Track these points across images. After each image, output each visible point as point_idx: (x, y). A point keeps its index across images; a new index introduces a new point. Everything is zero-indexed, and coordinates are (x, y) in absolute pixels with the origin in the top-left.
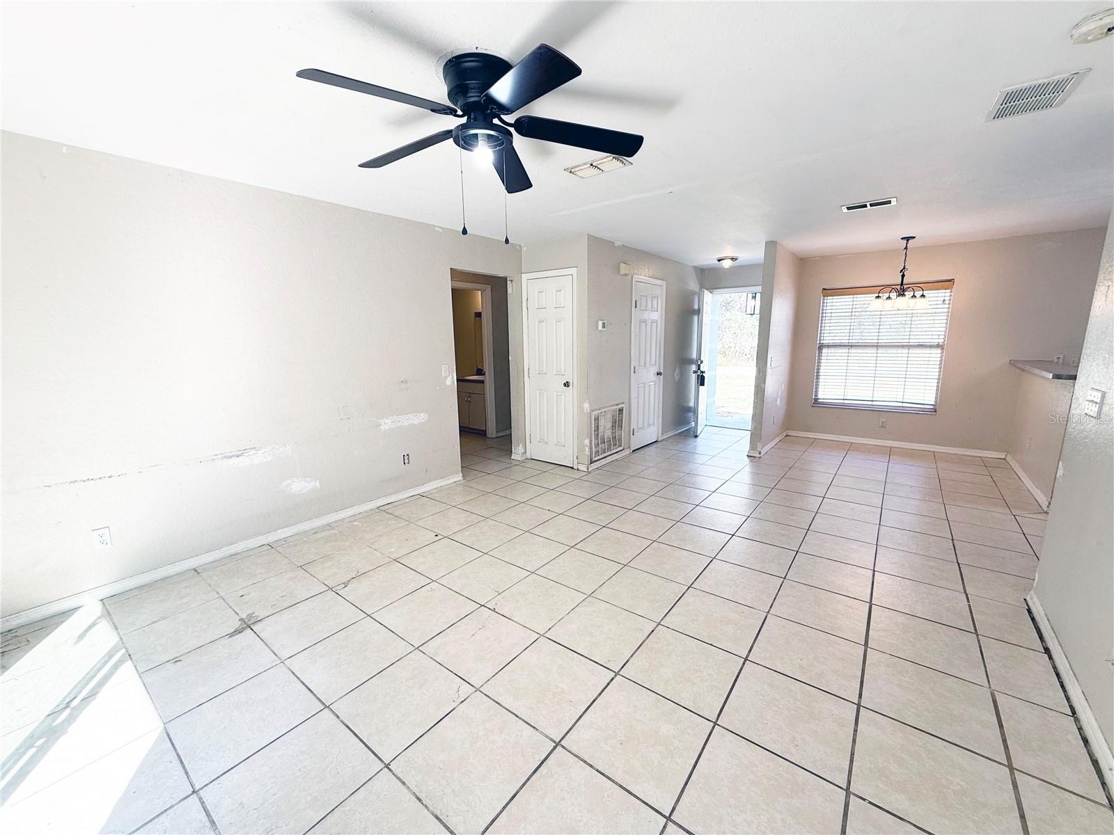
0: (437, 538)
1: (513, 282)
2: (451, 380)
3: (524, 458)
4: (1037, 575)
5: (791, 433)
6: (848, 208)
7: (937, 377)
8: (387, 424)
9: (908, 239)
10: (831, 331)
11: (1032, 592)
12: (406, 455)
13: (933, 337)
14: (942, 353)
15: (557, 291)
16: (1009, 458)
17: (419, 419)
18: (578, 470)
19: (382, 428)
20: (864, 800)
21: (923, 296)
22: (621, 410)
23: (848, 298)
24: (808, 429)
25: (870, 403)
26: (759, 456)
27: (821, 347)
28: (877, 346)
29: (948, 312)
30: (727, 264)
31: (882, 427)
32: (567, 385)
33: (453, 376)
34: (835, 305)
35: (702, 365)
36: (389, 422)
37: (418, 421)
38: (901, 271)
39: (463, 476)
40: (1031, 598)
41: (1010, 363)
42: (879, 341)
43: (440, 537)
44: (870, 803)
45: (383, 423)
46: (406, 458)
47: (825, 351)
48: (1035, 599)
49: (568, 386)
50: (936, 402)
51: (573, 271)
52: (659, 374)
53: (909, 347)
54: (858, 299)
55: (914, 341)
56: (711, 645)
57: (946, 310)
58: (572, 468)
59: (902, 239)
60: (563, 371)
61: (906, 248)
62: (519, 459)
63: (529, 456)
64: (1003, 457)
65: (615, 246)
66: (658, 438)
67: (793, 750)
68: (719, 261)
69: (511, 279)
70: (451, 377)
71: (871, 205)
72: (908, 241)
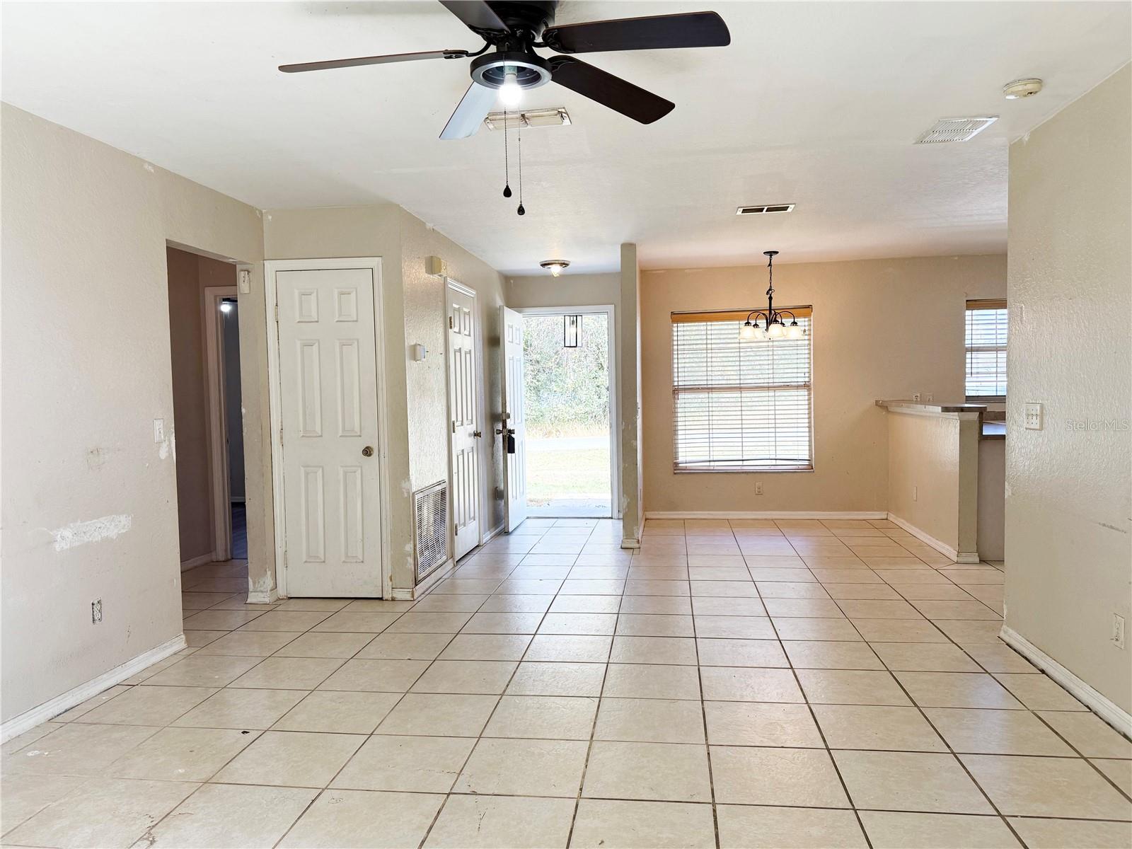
0: (249, 737)
1: (250, 274)
2: (167, 449)
3: (274, 598)
4: (1005, 606)
5: (650, 515)
6: (744, 211)
7: (807, 425)
8: (65, 538)
9: (771, 253)
10: (686, 369)
11: (1004, 626)
12: (96, 602)
13: (799, 375)
14: (809, 395)
15: (342, 294)
16: (892, 517)
17: (114, 527)
18: (393, 599)
19: (57, 547)
20: (1017, 816)
21: (795, 323)
22: (443, 493)
23: (701, 326)
24: (673, 507)
25: (740, 463)
26: (637, 545)
27: (676, 391)
28: (740, 388)
29: (810, 344)
30: (556, 270)
31: (759, 493)
32: (367, 452)
33: (170, 441)
34: (685, 333)
35: (508, 421)
36: (68, 533)
37: (116, 531)
38: (768, 293)
39: (187, 641)
40: (1005, 632)
41: (876, 405)
42: (742, 382)
43: (253, 735)
44: (1022, 817)
45: (59, 538)
46: (97, 607)
47: (681, 396)
48: (1011, 631)
49: (370, 455)
50: (810, 455)
51: (375, 262)
52: (477, 435)
53: (775, 388)
54: (713, 328)
55: (779, 380)
56: (782, 747)
57: (807, 342)
58: (381, 599)
59: (764, 253)
60: (357, 428)
61: (770, 265)
62: (267, 600)
63: (282, 592)
64: (885, 517)
65: (425, 228)
66: (479, 542)
67: (937, 804)
68: (544, 265)
69: (245, 267)
70: (167, 443)
71: (768, 210)
72: (771, 256)
